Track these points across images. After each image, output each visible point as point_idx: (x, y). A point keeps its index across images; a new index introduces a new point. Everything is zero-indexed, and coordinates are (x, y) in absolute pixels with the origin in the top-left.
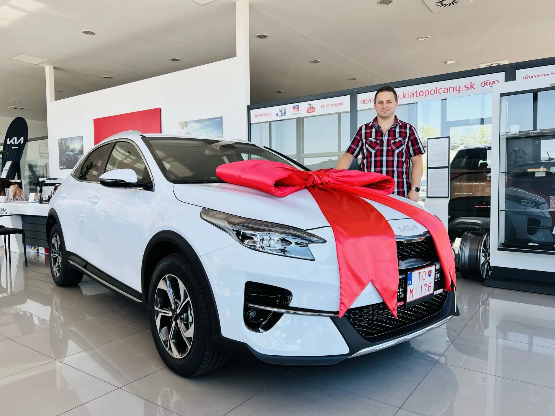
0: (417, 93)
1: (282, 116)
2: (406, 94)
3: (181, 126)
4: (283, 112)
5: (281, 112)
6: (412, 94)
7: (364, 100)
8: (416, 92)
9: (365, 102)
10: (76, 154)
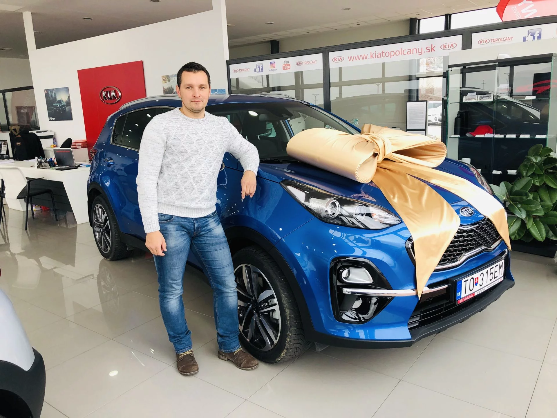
0: (384, 53)
1: (259, 72)
3: (163, 79)
4: (261, 68)
5: (258, 68)
6: (379, 54)
7: (335, 58)
9: (336, 61)
10: (64, 106)
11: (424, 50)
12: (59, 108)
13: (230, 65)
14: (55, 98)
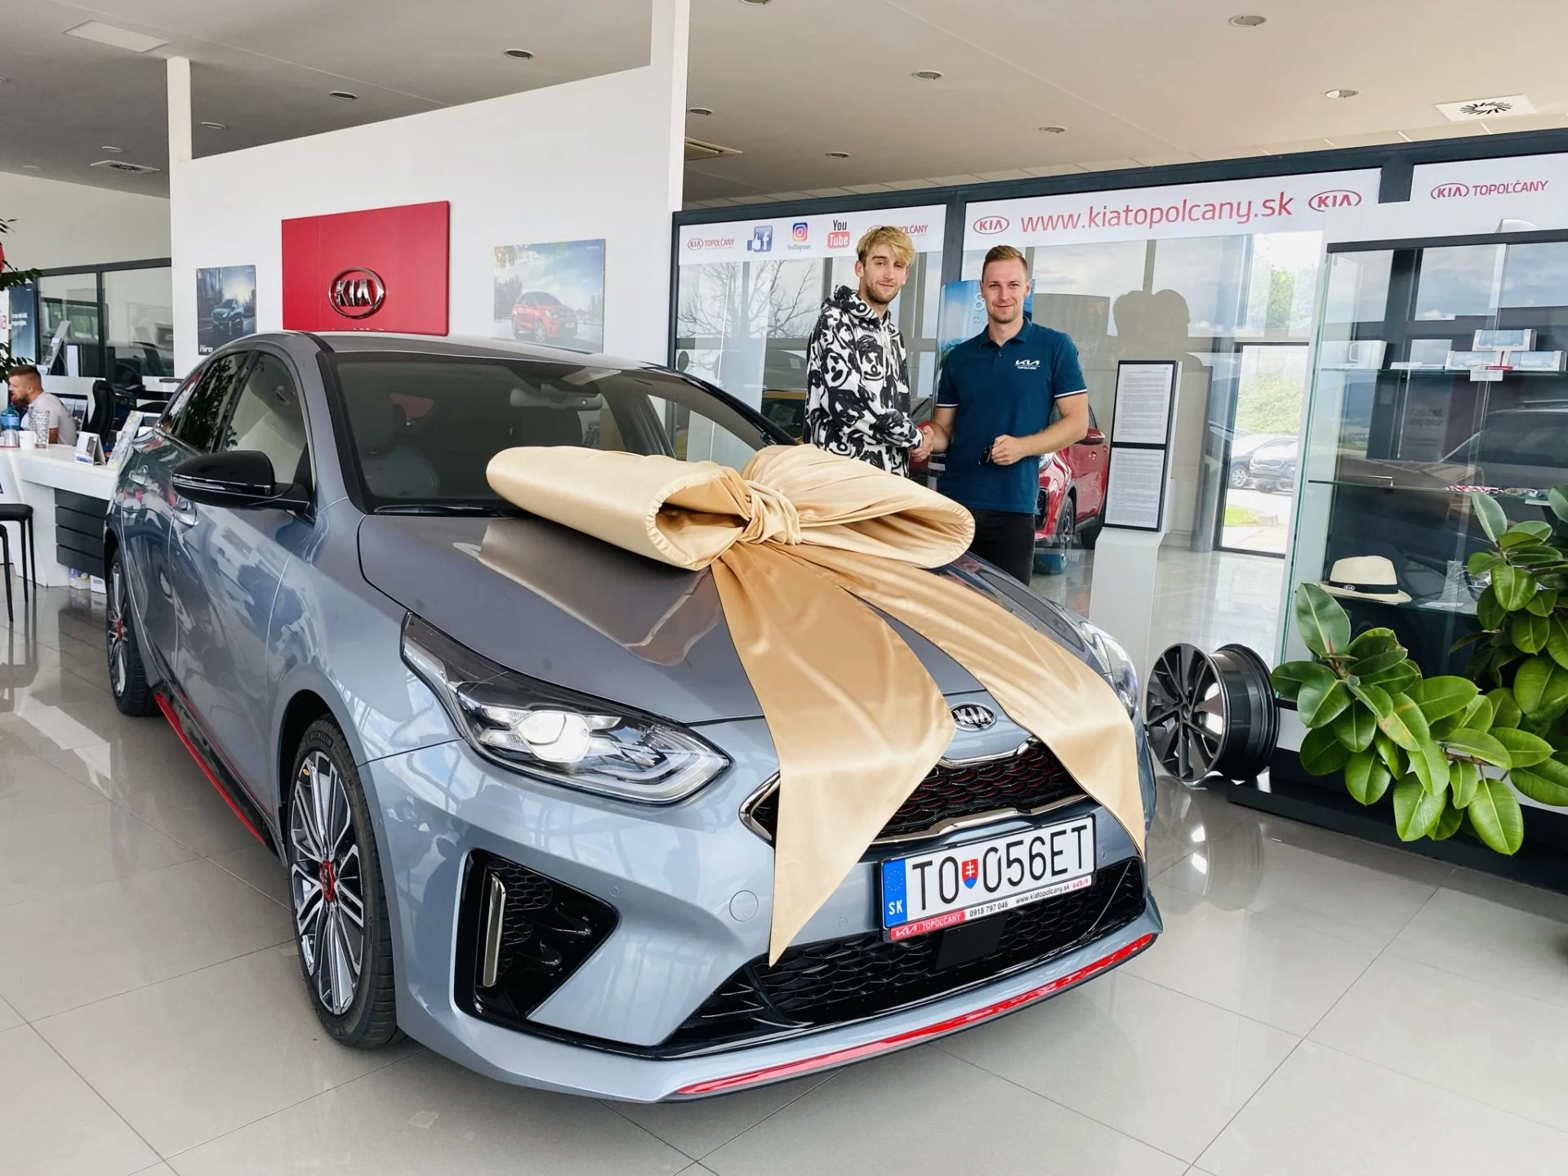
0: (1129, 213)
1: (761, 250)
2: (1098, 213)
3: (498, 257)
4: (766, 239)
5: (758, 238)
6: (1116, 215)
7: (983, 221)
8: (1127, 211)
9: (986, 229)
10: (238, 315)
11: (1257, 208)
12: (226, 322)
13: (682, 227)
14: (220, 292)
